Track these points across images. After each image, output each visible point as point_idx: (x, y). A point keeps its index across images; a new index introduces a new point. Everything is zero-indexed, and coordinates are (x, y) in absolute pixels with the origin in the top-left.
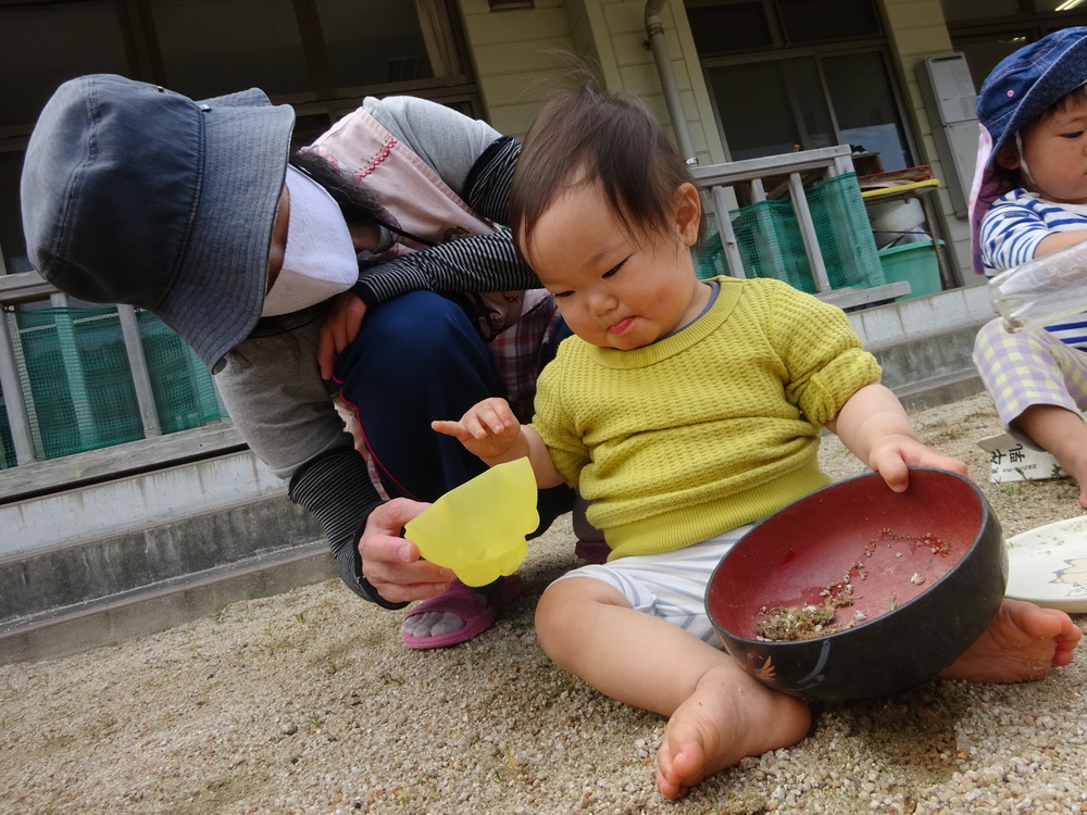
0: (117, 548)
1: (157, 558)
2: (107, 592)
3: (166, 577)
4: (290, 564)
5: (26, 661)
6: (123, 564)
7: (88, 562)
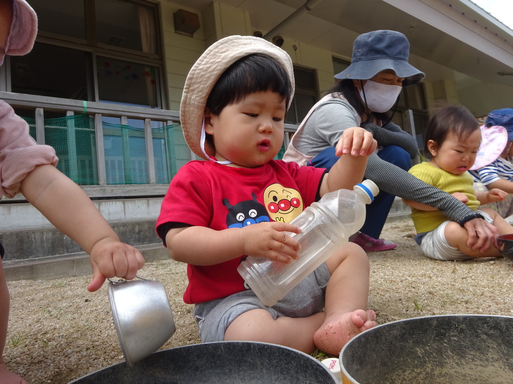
0: (50, 234)
1: (69, 242)
2: (42, 255)
3: (72, 252)
4: (155, 250)
5: (31, 279)
6: (52, 243)
7: (35, 239)
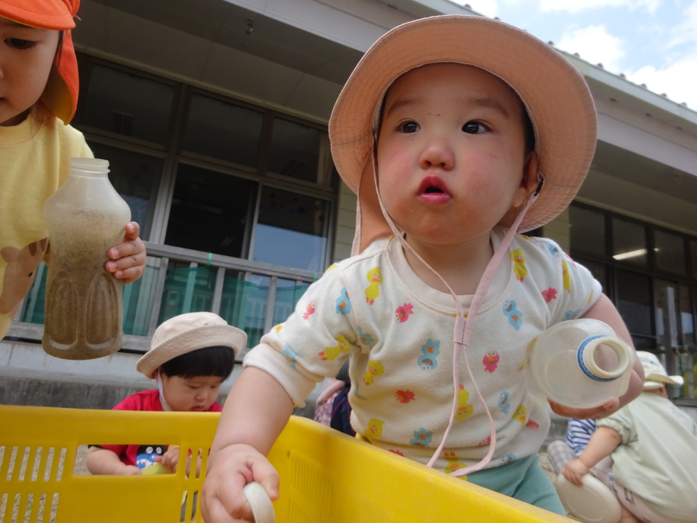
7: (119, 394)
